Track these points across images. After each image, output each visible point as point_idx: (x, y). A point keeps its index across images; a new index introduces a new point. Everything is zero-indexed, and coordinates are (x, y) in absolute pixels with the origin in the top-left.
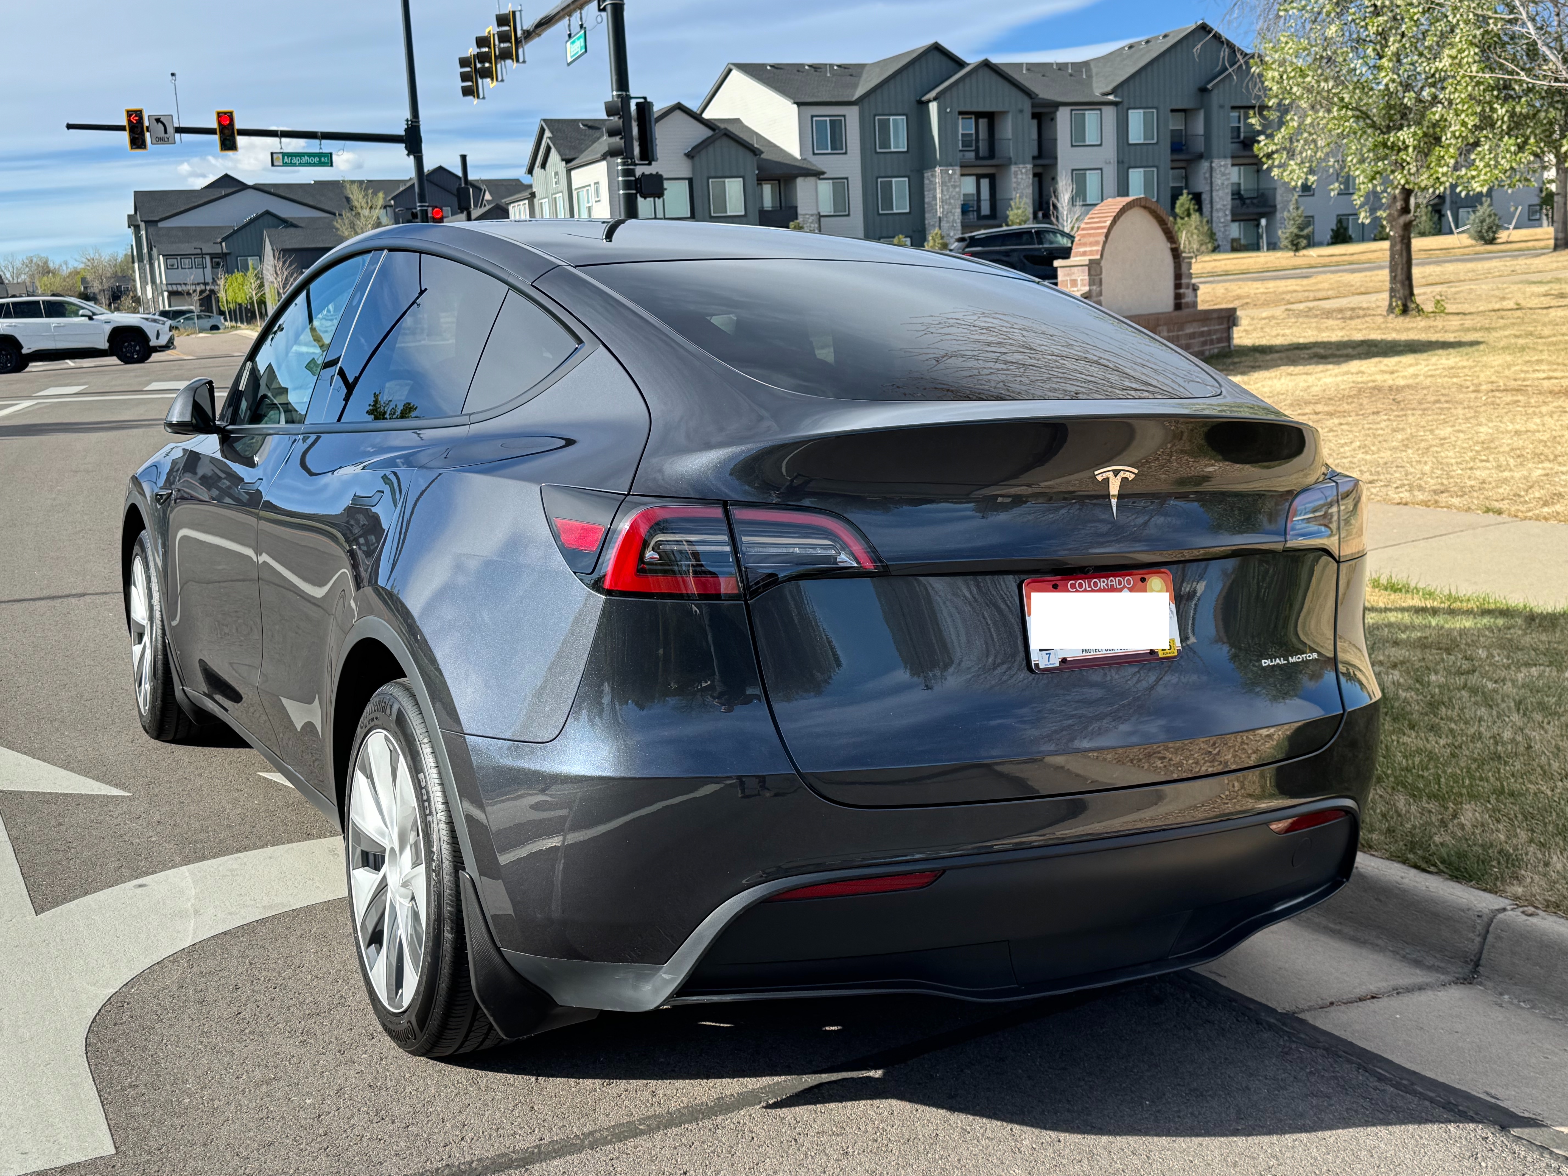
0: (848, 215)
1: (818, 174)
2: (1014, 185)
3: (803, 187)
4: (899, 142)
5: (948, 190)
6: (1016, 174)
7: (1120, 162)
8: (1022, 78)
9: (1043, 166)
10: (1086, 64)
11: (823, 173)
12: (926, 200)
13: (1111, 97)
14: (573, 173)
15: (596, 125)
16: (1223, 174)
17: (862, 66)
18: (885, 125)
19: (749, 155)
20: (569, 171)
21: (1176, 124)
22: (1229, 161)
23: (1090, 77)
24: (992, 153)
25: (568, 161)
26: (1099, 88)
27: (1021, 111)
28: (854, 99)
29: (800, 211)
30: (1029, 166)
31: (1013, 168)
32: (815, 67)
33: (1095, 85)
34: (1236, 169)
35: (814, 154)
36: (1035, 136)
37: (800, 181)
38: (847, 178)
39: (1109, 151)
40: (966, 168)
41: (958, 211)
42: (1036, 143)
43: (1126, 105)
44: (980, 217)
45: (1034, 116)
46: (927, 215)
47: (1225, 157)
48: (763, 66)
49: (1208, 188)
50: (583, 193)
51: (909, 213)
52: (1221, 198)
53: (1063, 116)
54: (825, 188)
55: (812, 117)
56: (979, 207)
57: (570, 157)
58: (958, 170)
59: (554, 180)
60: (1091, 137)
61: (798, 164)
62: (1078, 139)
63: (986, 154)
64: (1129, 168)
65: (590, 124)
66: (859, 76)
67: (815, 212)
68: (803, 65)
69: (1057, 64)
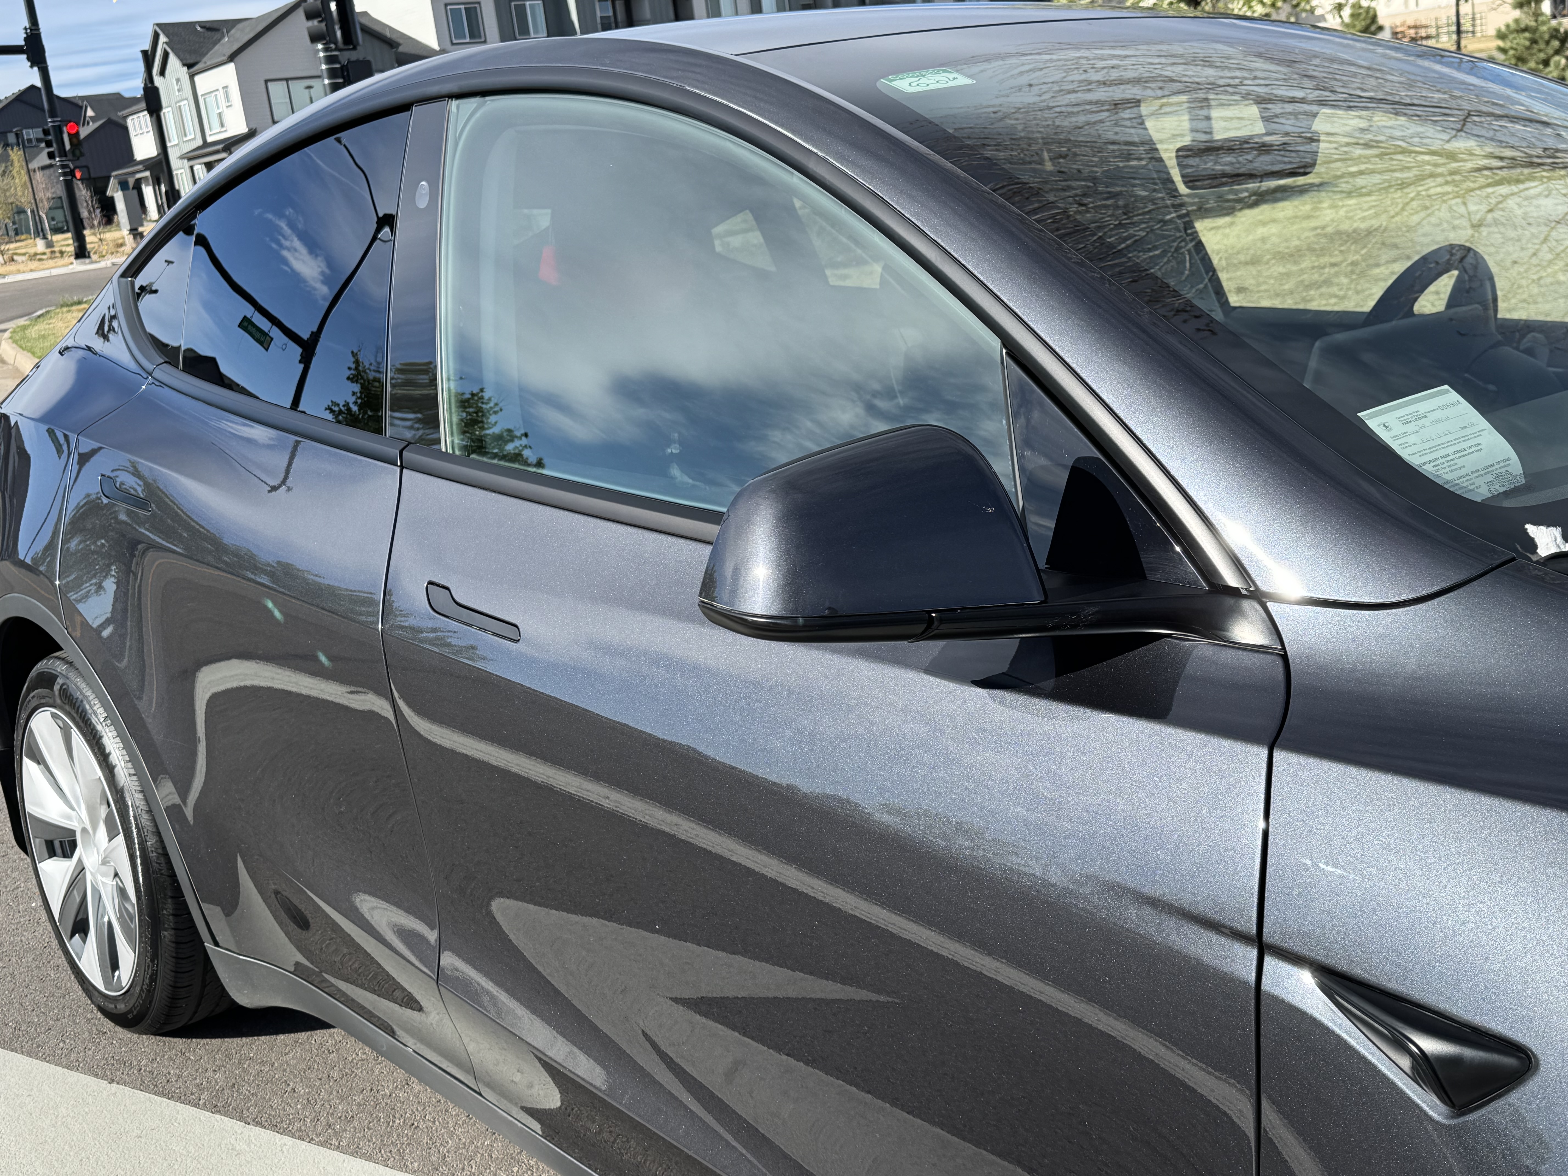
14: (197, 78)
15: (215, 26)
18: (521, 12)
19: (386, 47)
20: (192, 77)
25: (190, 66)
35: (453, 44)
50: (211, 99)
55: (446, 5)
57: (191, 61)
59: (176, 88)
65: (208, 25)
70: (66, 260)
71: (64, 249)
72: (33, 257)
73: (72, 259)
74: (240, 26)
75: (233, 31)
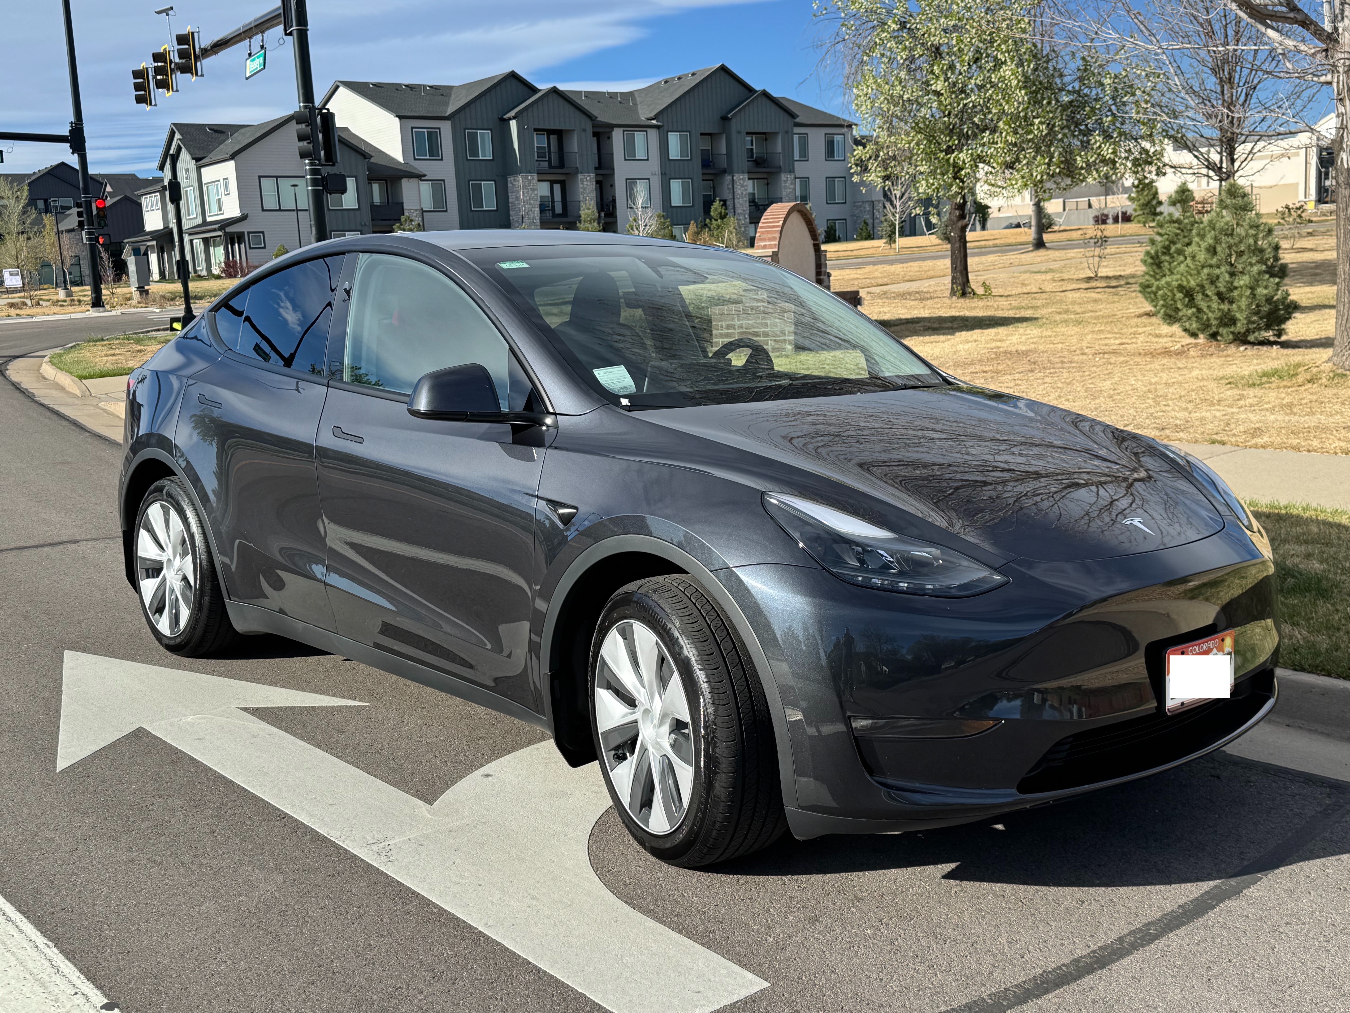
0: (446, 211)
1: (420, 177)
2: (581, 190)
3: (407, 187)
4: (486, 152)
5: (528, 193)
6: (582, 182)
7: (663, 174)
8: (583, 102)
9: (603, 175)
10: (631, 94)
11: (424, 176)
12: (510, 200)
13: (654, 122)
14: (203, 170)
15: (221, 129)
16: (742, 186)
17: (450, 88)
18: (473, 138)
19: (360, 158)
20: (199, 169)
21: (705, 145)
22: (746, 176)
23: (635, 104)
24: (562, 164)
25: (197, 160)
26: (645, 113)
27: (584, 130)
28: (447, 114)
29: (405, 207)
30: (593, 175)
31: (580, 176)
32: (410, 87)
33: (640, 111)
34: (751, 181)
35: (415, 159)
36: (595, 150)
37: (404, 182)
38: (444, 180)
39: (654, 165)
40: (542, 176)
41: (538, 209)
42: (596, 156)
43: (666, 128)
44: (555, 215)
45: (596, 134)
46: (511, 213)
47: (743, 172)
48: (367, 84)
49: (731, 196)
50: (212, 188)
51: (496, 211)
52: (741, 205)
53: (617, 136)
54: (425, 188)
55: (412, 128)
56: (553, 207)
57: (200, 156)
58: (535, 176)
59: (185, 176)
60: (640, 153)
61: (402, 168)
62: (630, 155)
63: (557, 164)
64: (670, 179)
65: (215, 128)
66: (449, 95)
67: (418, 208)
68: (400, 85)
69: (609, 93)
70: (83, 308)
71: (81, 298)
72: (56, 303)
73: (89, 307)
74: (242, 131)
75: (236, 135)
